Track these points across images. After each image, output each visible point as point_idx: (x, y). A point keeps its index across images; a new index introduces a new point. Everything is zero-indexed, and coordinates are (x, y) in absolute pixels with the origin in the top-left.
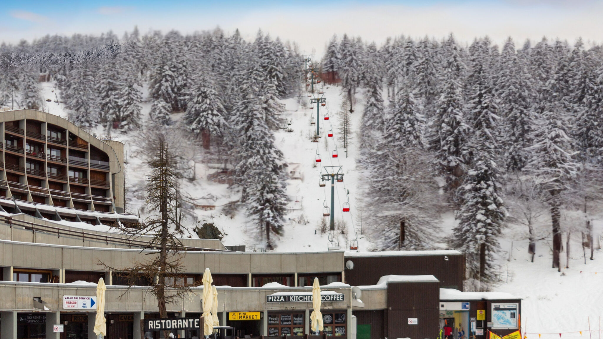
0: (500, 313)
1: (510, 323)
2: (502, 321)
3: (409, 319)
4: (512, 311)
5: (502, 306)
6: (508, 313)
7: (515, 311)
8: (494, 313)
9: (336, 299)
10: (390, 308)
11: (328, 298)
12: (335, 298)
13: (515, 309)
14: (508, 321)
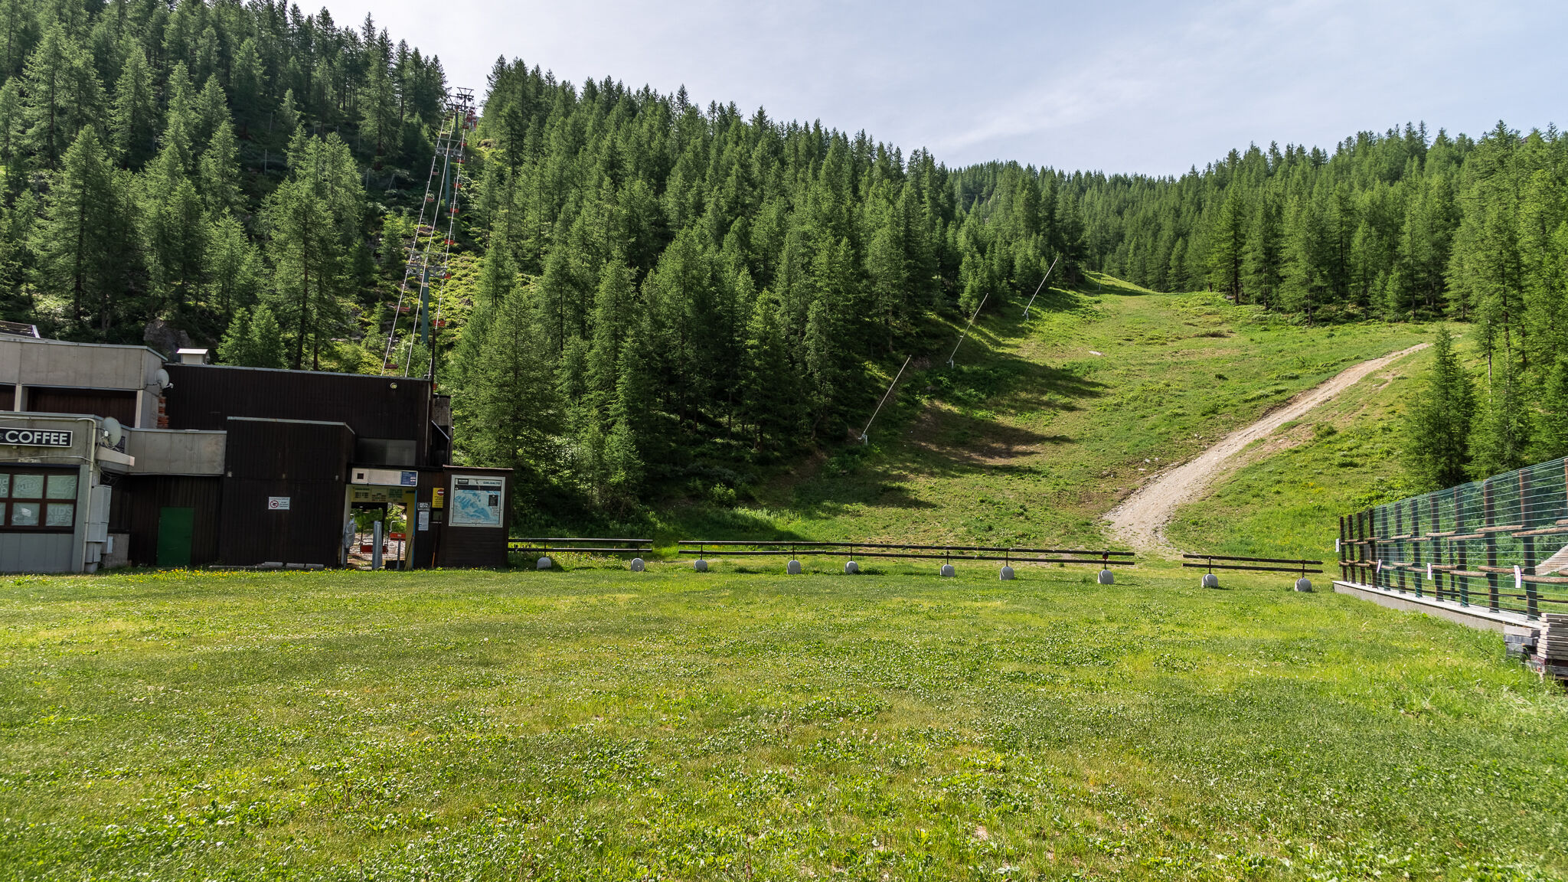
0: (468, 495)
1: (487, 516)
2: (471, 510)
3: (271, 499)
4: (493, 493)
5: (472, 480)
6: (484, 496)
7: (498, 493)
8: (456, 494)
9: (48, 442)
10: (230, 475)
11: (26, 437)
12: (45, 438)
13: (499, 489)
14: (482, 511)
